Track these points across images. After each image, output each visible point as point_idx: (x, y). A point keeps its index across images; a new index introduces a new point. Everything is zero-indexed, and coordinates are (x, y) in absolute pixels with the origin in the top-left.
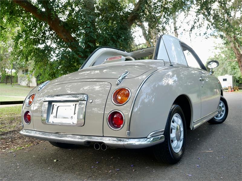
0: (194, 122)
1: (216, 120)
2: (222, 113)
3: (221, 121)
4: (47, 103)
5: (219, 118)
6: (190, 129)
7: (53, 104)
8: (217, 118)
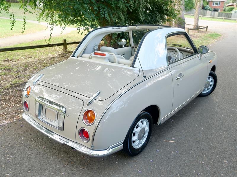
0: (161, 120)
6: (157, 124)
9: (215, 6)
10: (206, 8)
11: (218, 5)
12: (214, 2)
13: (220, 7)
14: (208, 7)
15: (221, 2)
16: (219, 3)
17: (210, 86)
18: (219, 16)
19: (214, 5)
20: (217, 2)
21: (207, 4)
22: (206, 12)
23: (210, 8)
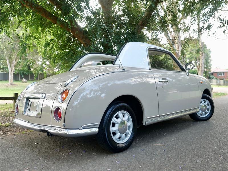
0: (146, 119)
1: (200, 118)
2: (207, 111)
3: (206, 118)
4: (26, 99)
5: (203, 115)
7: (29, 100)
8: (201, 115)
9: (220, 76)
10: (211, 78)
11: (222, 75)
12: (218, 73)
13: (224, 76)
14: (213, 77)
15: (225, 72)
16: (223, 74)
17: (208, 110)
18: (224, 82)
19: (218, 75)
20: (221, 73)
21: (212, 75)
22: (212, 81)
23: (215, 78)
